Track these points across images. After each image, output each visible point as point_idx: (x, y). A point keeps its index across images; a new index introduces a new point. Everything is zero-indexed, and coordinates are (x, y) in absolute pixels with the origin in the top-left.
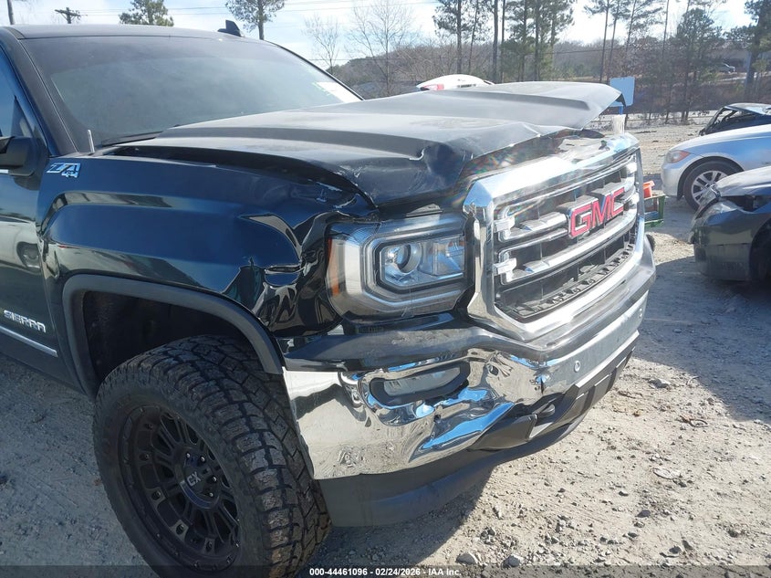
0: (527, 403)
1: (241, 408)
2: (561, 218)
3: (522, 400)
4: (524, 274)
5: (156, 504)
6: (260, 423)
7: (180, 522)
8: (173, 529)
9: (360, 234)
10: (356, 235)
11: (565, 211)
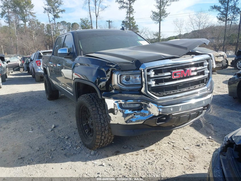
0: (156, 115)
1: (98, 109)
2: (170, 74)
3: (155, 114)
4: (157, 85)
5: (84, 125)
6: (100, 113)
7: (87, 130)
8: (86, 131)
9: (118, 73)
10: (117, 73)
11: (171, 72)
